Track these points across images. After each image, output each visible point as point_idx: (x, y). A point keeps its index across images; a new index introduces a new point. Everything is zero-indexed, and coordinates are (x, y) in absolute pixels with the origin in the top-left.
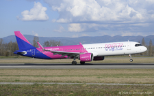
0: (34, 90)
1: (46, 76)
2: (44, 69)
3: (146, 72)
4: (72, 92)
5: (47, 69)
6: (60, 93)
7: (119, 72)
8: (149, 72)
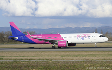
0: (14, 64)
1: (24, 56)
2: (23, 51)
3: (98, 53)
4: (41, 66)
5: (25, 52)
6: (32, 67)
7: (78, 53)
8: (100, 53)
